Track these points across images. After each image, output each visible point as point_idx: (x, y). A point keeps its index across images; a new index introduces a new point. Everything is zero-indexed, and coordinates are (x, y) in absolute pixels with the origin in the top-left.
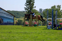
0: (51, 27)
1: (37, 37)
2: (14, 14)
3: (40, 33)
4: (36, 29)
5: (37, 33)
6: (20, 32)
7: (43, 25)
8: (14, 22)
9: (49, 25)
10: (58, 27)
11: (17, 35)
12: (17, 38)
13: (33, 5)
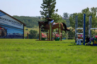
0: (82, 42)
1: (60, 57)
2: (23, 22)
3: (64, 52)
4: (58, 44)
5: (60, 50)
6: (34, 50)
7: (69, 39)
8: (23, 34)
9: (79, 38)
10: (93, 42)
11: (28, 54)
12: (29, 59)
13: (54, 7)
